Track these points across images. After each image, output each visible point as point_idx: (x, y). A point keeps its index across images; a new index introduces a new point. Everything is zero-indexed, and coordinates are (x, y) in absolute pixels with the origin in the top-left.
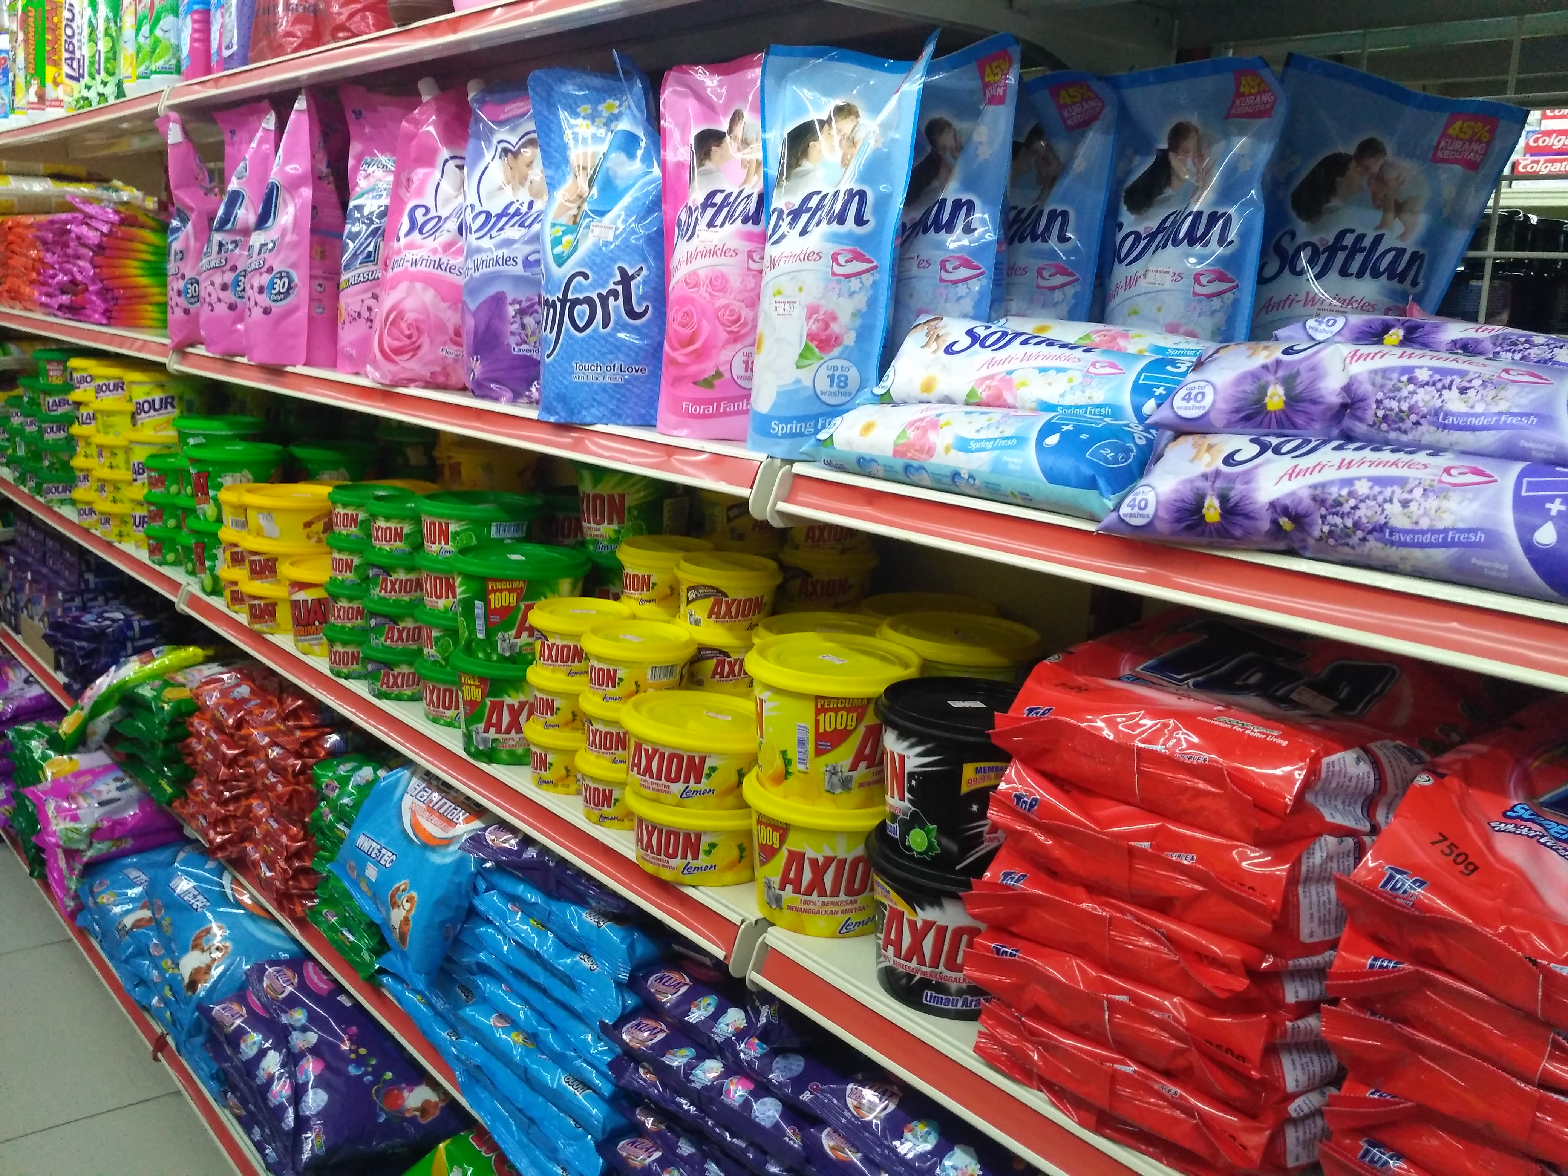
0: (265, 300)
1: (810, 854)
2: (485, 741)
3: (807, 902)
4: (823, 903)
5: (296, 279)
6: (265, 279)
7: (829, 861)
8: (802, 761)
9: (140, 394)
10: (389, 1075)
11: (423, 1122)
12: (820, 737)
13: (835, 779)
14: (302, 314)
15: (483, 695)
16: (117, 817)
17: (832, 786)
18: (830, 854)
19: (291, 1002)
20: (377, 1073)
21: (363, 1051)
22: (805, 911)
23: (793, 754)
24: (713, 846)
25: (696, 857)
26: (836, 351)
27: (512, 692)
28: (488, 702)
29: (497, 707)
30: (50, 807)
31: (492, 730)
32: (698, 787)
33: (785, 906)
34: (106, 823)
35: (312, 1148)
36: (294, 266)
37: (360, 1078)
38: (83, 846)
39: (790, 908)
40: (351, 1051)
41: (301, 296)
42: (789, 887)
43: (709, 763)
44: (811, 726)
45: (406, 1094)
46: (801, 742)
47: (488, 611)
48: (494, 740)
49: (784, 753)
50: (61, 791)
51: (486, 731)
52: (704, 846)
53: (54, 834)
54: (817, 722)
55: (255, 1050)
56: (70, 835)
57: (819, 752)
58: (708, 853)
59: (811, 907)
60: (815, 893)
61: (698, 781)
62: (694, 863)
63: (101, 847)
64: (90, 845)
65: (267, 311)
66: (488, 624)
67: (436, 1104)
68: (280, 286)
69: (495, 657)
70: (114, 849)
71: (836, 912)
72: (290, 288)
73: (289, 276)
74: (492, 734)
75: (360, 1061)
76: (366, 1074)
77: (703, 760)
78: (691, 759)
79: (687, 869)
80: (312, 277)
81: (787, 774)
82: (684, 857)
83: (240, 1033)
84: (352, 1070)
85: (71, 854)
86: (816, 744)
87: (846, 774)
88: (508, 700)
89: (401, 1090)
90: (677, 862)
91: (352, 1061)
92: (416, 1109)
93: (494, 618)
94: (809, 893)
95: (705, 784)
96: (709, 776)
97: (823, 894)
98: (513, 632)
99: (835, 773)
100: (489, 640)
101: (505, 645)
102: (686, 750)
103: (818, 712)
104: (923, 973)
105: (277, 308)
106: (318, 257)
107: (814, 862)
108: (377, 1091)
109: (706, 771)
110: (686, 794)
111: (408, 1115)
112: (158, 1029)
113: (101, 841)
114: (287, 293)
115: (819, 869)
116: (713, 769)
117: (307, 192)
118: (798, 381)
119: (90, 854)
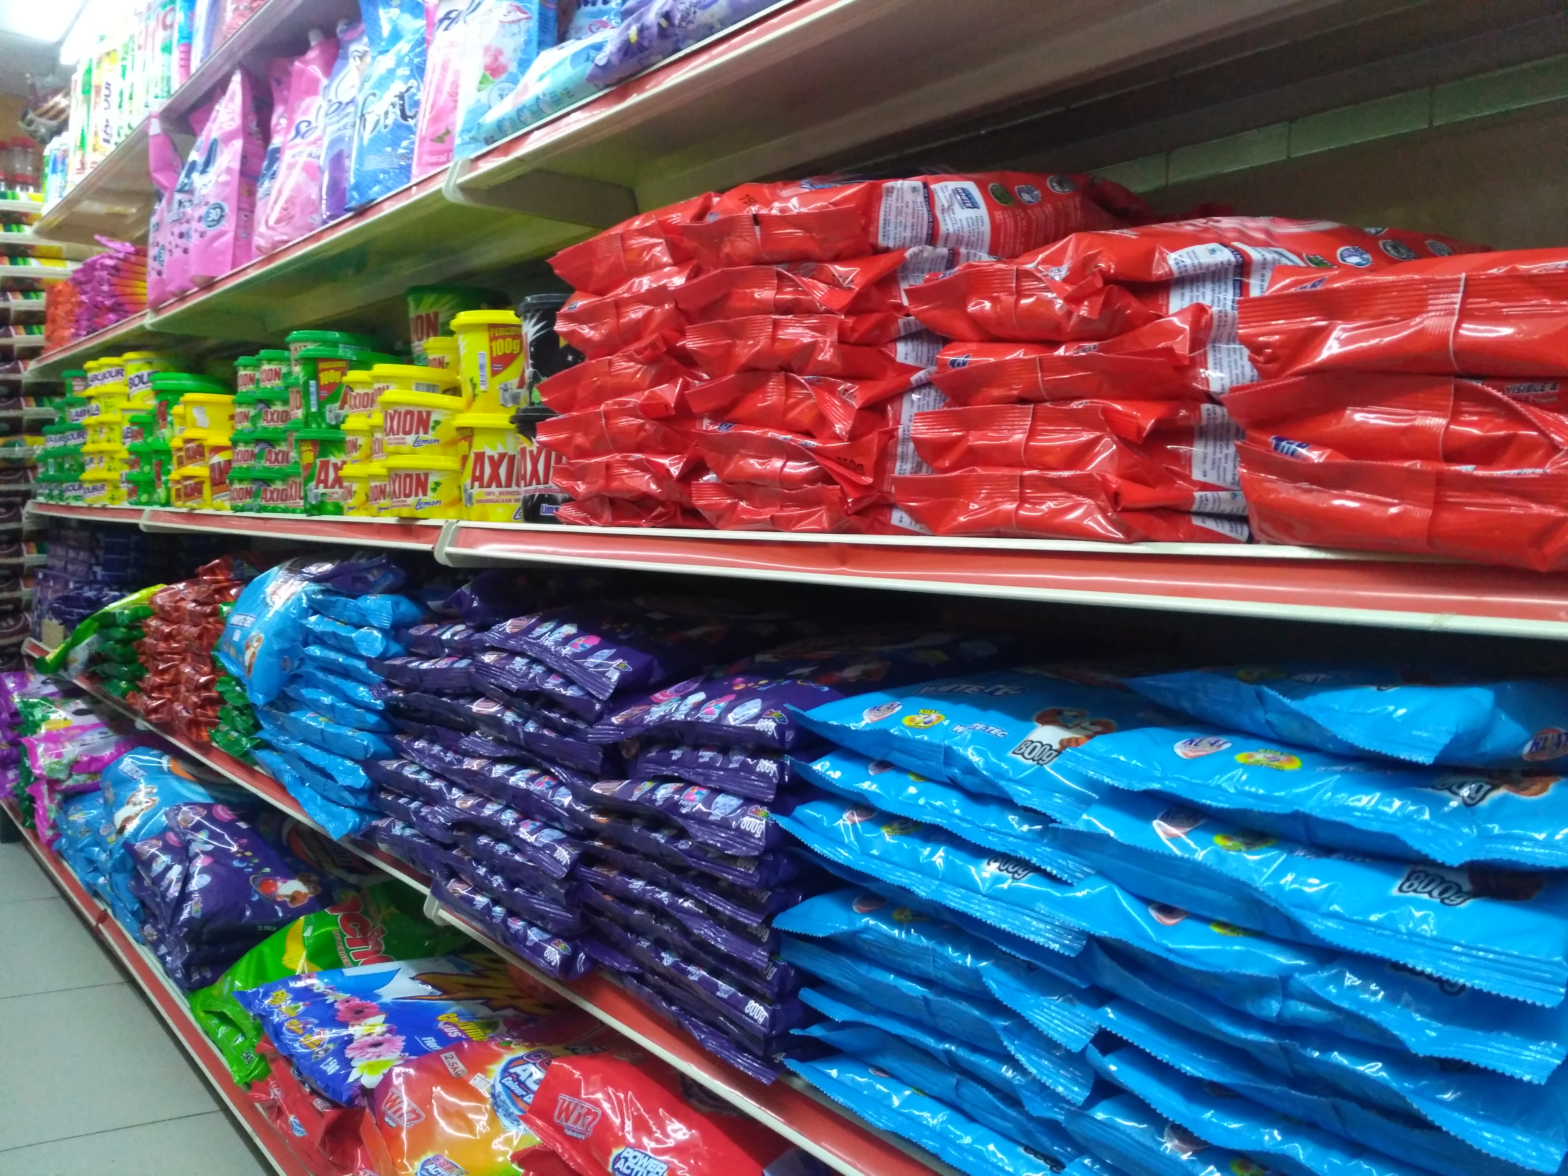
0: (202, 226)
1: (489, 452)
2: (316, 496)
3: (489, 494)
4: (501, 493)
5: (227, 210)
6: (203, 210)
7: (502, 456)
8: (483, 382)
9: (132, 371)
10: (268, 870)
11: (291, 906)
12: (495, 360)
13: (507, 395)
14: (229, 236)
15: (316, 457)
16: (96, 755)
17: (505, 399)
18: (502, 451)
19: (198, 827)
20: (257, 868)
21: (248, 854)
22: (488, 501)
23: (477, 380)
24: (438, 484)
25: (425, 494)
26: (504, 77)
27: (336, 453)
28: (318, 461)
29: (325, 465)
30: (40, 749)
31: (321, 486)
32: (426, 437)
33: (474, 501)
34: (85, 759)
35: (190, 913)
36: (225, 199)
37: (241, 870)
38: (62, 776)
39: (478, 501)
40: (238, 852)
41: (229, 225)
42: (477, 484)
43: (434, 417)
44: (486, 352)
45: (279, 884)
46: (482, 367)
47: (319, 387)
48: (323, 494)
49: (471, 380)
50: (53, 738)
51: (317, 488)
52: (431, 485)
53: (40, 767)
54: (491, 348)
55: (163, 866)
56: (53, 766)
57: (495, 373)
58: (434, 490)
59: (491, 497)
60: (494, 485)
61: (426, 432)
62: (425, 499)
63: (80, 779)
64: (70, 776)
65: (202, 235)
66: (319, 398)
67: (305, 895)
68: (214, 215)
69: (324, 426)
70: (89, 782)
71: (510, 501)
72: (222, 216)
73: (222, 209)
74: (321, 489)
75: (243, 859)
76: (248, 867)
77: (429, 414)
78: (420, 413)
79: (419, 505)
80: (240, 209)
81: (475, 396)
82: (417, 495)
83: (153, 857)
84: (236, 863)
85: (53, 784)
86: (492, 367)
87: (516, 391)
88: (333, 459)
89: (275, 881)
90: (412, 500)
91: (237, 858)
92: (287, 896)
93: (324, 393)
94: (489, 486)
95: (431, 435)
96: (434, 428)
97: (499, 485)
98: (338, 405)
99: (506, 390)
100: (321, 413)
101: (332, 415)
102: (417, 405)
103: (493, 339)
104: (540, 490)
105: (211, 232)
106: (246, 194)
107: (491, 458)
108: (254, 880)
109: (431, 424)
110: (417, 443)
111: (279, 900)
112: (102, 906)
113: (79, 773)
114: (218, 221)
115: (495, 465)
116: (437, 423)
117: (238, 144)
118: (479, 101)
119: (70, 782)
